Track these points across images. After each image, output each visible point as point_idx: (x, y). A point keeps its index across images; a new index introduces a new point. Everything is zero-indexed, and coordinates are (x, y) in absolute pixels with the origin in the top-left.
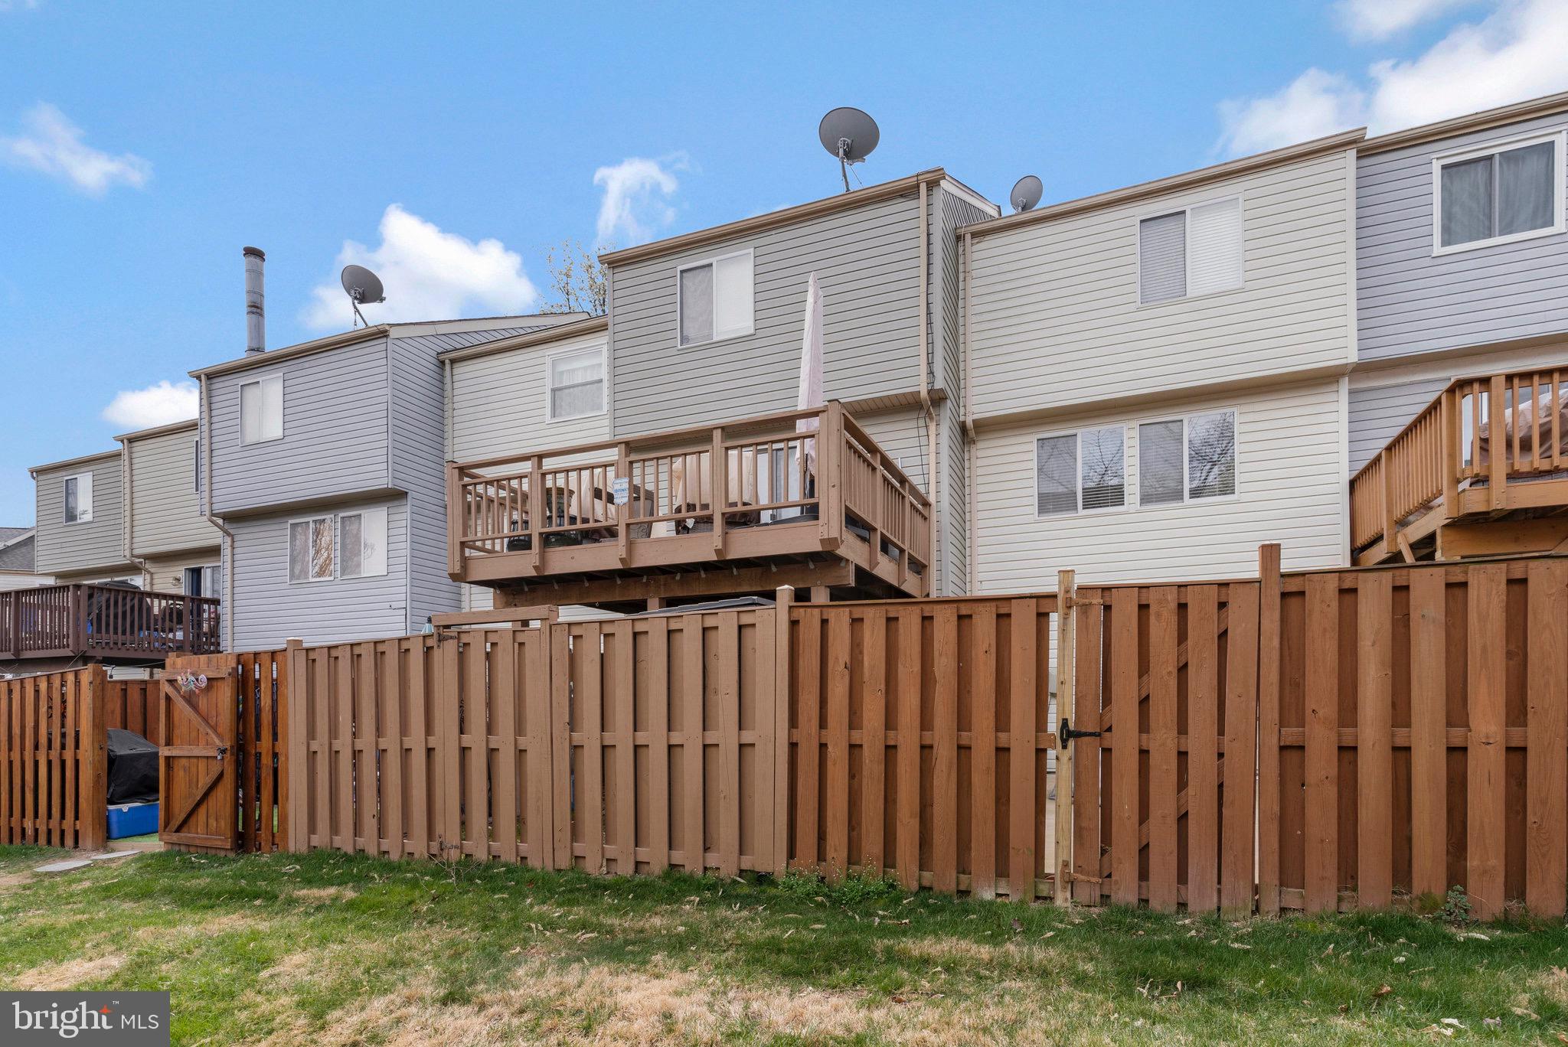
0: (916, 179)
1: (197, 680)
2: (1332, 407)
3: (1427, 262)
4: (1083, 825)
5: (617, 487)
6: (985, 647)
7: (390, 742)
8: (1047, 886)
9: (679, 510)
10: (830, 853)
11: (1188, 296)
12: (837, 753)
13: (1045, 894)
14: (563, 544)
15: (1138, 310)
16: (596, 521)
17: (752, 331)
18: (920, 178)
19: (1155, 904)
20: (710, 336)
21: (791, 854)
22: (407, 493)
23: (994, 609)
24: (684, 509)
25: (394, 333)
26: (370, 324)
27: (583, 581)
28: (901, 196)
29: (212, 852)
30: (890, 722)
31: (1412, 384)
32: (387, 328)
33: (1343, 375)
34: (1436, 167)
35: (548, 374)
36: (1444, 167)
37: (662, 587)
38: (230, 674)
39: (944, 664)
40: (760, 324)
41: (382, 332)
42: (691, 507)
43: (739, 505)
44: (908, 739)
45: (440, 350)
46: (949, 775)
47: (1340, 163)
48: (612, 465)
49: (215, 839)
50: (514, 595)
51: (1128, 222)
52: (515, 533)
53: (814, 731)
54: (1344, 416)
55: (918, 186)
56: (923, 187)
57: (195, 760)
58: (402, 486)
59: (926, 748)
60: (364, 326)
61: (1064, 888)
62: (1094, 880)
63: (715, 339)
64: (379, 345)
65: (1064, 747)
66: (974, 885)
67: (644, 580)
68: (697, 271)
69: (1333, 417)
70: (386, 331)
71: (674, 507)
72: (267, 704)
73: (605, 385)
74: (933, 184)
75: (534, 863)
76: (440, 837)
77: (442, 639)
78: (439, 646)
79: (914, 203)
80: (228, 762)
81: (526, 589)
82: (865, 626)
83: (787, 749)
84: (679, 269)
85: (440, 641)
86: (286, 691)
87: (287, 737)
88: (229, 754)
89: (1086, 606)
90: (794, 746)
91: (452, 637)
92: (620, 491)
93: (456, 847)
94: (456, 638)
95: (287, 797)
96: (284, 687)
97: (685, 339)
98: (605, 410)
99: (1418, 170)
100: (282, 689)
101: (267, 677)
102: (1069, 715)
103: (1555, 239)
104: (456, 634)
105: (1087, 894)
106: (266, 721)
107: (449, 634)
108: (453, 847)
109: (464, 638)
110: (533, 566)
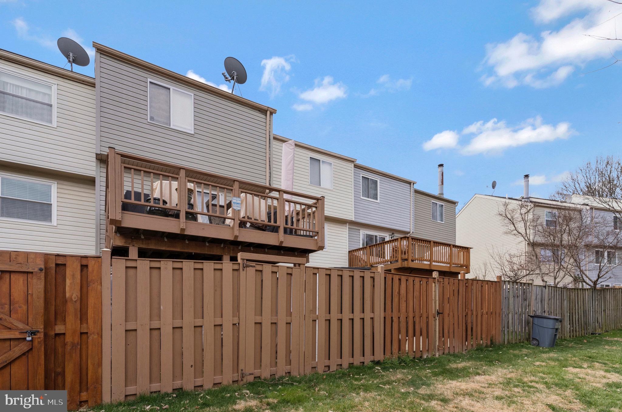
0: (267, 108)
2: (345, 231)
5: (235, 201)
7: (207, 322)
8: (434, 352)
11: (321, 187)
17: (193, 133)
18: (269, 109)
20: (169, 124)
21: (384, 353)
28: (259, 111)
31: (355, 229)
33: (347, 222)
34: (361, 175)
36: (362, 177)
40: (198, 131)
42: (249, 218)
46: (419, 325)
47: (351, 166)
48: (231, 189)
50: (132, 239)
51: (307, 156)
52: (157, 205)
54: (347, 234)
55: (267, 111)
56: (269, 113)
61: (437, 352)
63: (172, 127)
65: (437, 316)
68: (160, 87)
72: (74, 295)
73: (55, 110)
74: (271, 113)
75: (295, 373)
76: (242, 370)
77: (245, 267)
78: (243, 270)
79: (264, 116)
80: (39, 343)
81: (143, 237)
82: (401, 281)
83: (383, 319)
84: (149, 80)
85: (244, 267)
86: (99, 287)
87: (100, 321)
88: (42, 335)
89: (441, 281)
90: (385, 318)
91: (251, 266)
92: (236, 203)
93: (252, 374)
94: (254, 267)
95: (100, 364)
96: (96, 284)
97: (152, 118)
98: (55, 124)
99: (359, 175)
100: (94, 285)
101: (73, 276)
102: (438, 309)
103: (377, 204)
104: (255, 265)
105: (441, 352)
106: (71, 310)
107: (251, 264)
108: (250, 374)
109: (259, 268)
110: (181, 228)
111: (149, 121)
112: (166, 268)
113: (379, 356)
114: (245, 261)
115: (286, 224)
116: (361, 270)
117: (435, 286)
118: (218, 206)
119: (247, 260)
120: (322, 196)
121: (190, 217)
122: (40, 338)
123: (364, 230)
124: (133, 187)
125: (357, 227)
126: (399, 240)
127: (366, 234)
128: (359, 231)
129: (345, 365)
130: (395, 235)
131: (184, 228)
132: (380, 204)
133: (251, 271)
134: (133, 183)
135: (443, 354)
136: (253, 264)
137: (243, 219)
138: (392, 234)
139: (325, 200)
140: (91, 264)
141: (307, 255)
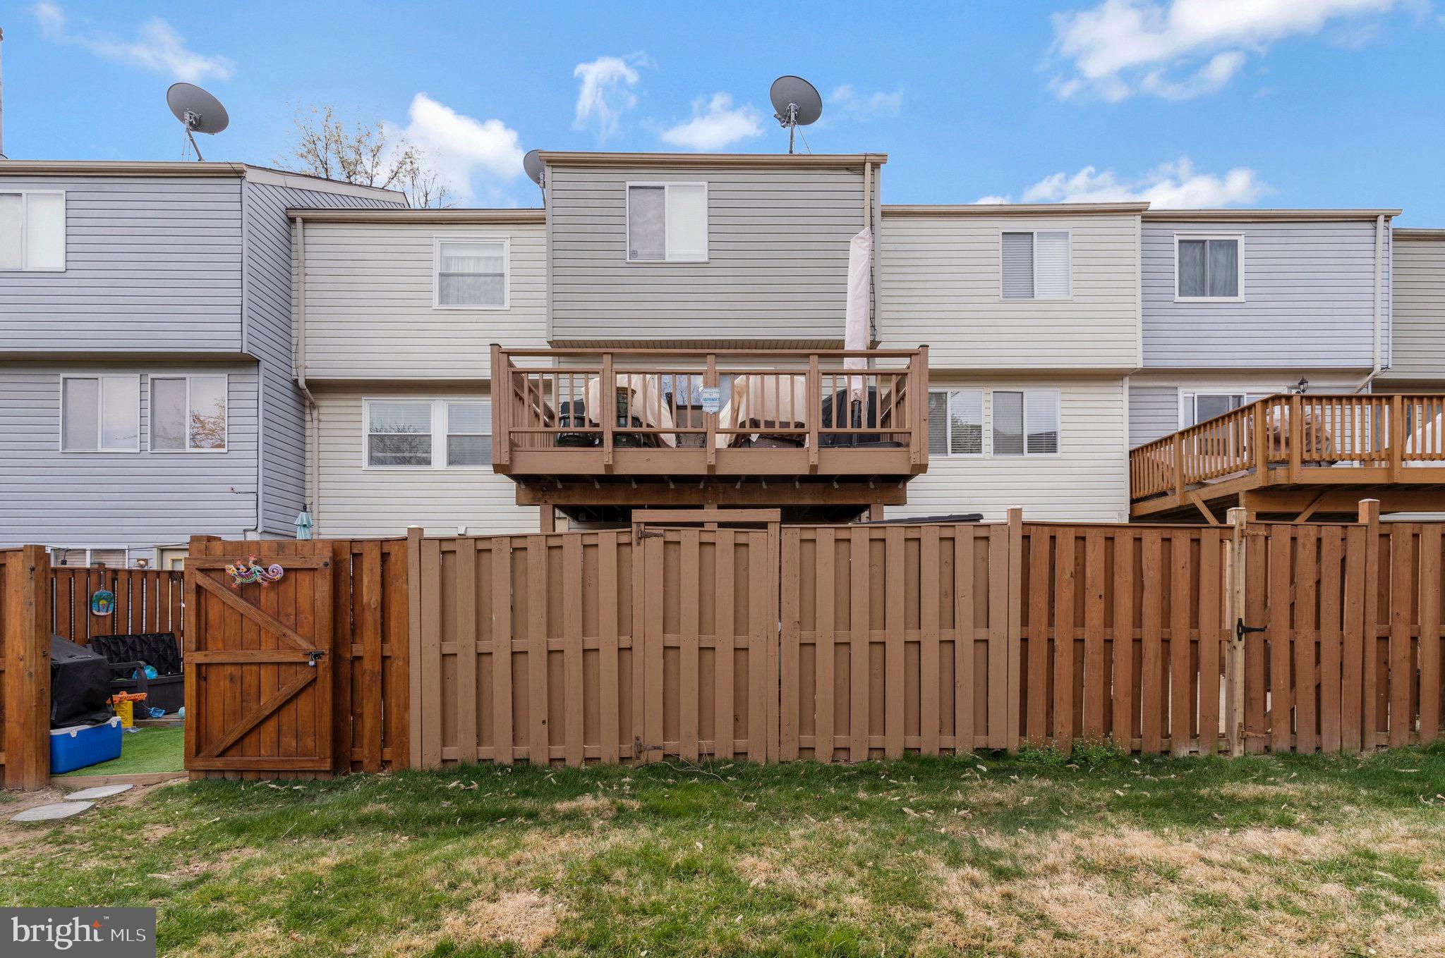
0: (863, 158)
1: (266, 570)
2: (1119, 397)
3: (1171, 305)
4: (1253, 696)
5: (706, 396)
6: (1182, 563)
7: (570, 642)
8: (1225, 742)
9: (743, 425)
10: (1057, 729)
11: (1036, 298)
12: (1064, 646)
13: (1223, 749)
14: (633, 446)
15: (1001, 302)
16: (649, 426)
17: (706, 259)
18: (867, 158)
19: (1301, 749)
20: (662, 256)
21: (1023, 732)
22: (258, 361)
23: (1189, 535)
24: (748, 425)
25: (251, 175)
26: (206, 158)
27: (630, 483)
28: (847, 169)
29: (282, 776)
30: (1109, 620)
31: (1156, 387)
32: (245, 168)
33: (1126, 375)
34: (1176, 239)
35: (436, 256)
36: (1180, 242)
37: (720, 495)
38: (326, 565)
39: (1152, 576)
40: (715, 254)
41: (236, 172)
42: (755, 423)
43: (792, 426)
44: (1123, 632)
45: (289, 206)
46: (1155, 662)
47: (1131, 223)
48: (701, 374)
49: (303, 761)
50: (544, 491)
51: (994, 232)
52: (566, 429)
53: (1043, 627)
54: (1126, 405)
55: (864, 164)
56: (868, 166)
57: (254, 668)
58: (257, 353)
59: (1138, 642)
60: (196, 158)
61: (1239, 743)
62: (1260, 735)
63: (667, 260)
64: (231, 185)
65: (1240, 639)
66: (1174, 745)
67: (701, 487)
68: (648, 190)
69: (1119, 404)
70: (242, 172)
71: (739, 421)
72: (373, 600)
73: (507, 280)
74: (876, 166)
75: (756, 756)
76: (637, 739)
77: (643, 536)
78: (639, 544)
79: (858, 178)
80: (324, 669)
81: (560, 486)
82: (1087, 544)
83: (1019, 644)
84: (629, 184)
85: (640, 538)
86: (405, 586)
87: (406, 639)
88: (326, 659)
89: (1255, 537)
90: (1024, 641)
91: (656, 535)
92: (710, 399)
93: (659, 748)
94: (662, 535)
95: (407, 707)
96: (401, 581)
97: (634, 254)
98: (507, 305)
99: (1168, 240)
100: (397, 584)
101: (372, 570)
102: (1243, 616)
103: (1239, 306)
104: (662, 532)
105: (1255, 746)
106: (370, 620)
107: (654, 531)
108: (655, 748)
109: (671, 536)
110: (605, 465)
111: (628, 260)
112: (500, 550)
113: (1004, 735)
114: (642, 526)
115: (827, 423)
116: (943, 524)
117: (1233, 549)
118: (689, 408)
119: (647, 524)
120: (921, 346)
121: (624, 440)
122: (325, 662)
123: (1190, 387)
124: (572, 394)
125: (1163, 380)
126: (1259, 407)
127: (1199, 397)
128: (1173, 392)
129: (895, 752)
130: (1310, 384)
131: (611, 463)
132: (1248, 305)
133: (655, 545)
134: (572, 387)
135: (1268, 749)
136: (659, 530)
137: (742, 430)
138: (1301, 383)
139: (930, 352)
140: (394, 550)
141: (900, 486)
